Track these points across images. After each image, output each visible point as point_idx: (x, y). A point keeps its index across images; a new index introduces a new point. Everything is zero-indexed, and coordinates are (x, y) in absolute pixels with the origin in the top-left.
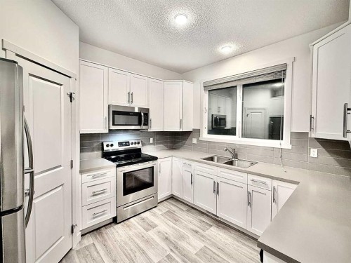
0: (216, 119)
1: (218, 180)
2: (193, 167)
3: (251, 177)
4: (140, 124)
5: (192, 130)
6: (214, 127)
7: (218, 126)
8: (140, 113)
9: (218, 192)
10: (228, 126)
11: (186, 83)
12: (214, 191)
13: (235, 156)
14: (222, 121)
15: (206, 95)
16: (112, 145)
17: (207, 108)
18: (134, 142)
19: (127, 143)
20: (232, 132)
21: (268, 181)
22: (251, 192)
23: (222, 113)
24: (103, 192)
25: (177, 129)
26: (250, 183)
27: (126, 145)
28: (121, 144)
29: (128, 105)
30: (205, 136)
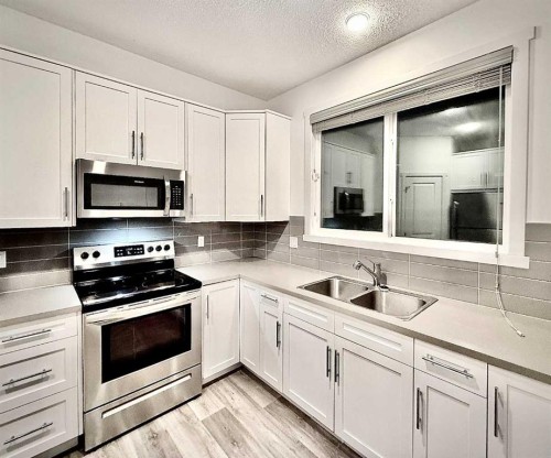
0: (343, 196)
1: (337, 345)
2: (280, 307)
3: (425, 349)
4: (161, 206)
5: (287, 219)
6: (339, 212)
7: (349, 211)
8: (163, 182)
9: (337, 375)
10: (368, 212)
11: (272, 117)
12: (328, 371)
13: (381, 279)
14: (357, 201)
15: (316, 143)
16: (96, 255)
17: (319, 171)
18: (155, 245)
19: (137, 249)
20: (374, 223)
21: (476, 368)
22: (423, 390)
23: (355, 185)
24: (42, 377)
25: (255, 218)
26: (421, 364)
27: (133, 253)
28: (119, 251)
29: (133, 162)
30: (316, 232)
